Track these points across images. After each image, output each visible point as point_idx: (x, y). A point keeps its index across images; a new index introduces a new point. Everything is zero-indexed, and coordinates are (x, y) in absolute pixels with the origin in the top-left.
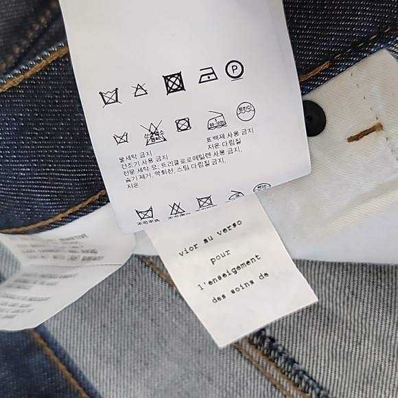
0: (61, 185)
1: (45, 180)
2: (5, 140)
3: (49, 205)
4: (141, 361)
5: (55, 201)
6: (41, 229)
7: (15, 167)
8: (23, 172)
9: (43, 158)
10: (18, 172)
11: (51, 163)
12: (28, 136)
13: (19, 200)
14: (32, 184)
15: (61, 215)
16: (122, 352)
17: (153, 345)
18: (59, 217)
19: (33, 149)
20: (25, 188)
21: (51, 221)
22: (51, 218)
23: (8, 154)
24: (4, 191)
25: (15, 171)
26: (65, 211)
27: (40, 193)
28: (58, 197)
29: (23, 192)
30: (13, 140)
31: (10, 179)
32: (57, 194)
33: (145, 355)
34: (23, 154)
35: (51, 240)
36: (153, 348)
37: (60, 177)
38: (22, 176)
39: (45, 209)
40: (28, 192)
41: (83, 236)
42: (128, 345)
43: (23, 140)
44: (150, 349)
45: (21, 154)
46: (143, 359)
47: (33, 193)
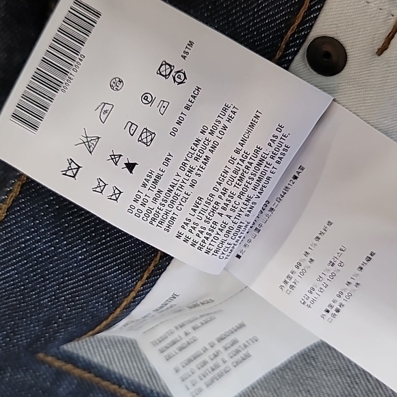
0: (123, 251)
1: (106, 254)
2: (49, 231)
3: (122, 278)
4: (300, 391)
5: (127, 270)
6: (129, 309)
7: (71, 254)
8: (81, 255)
9: (93, 232)
10: (75, 257)
11: (103, 233)
12: (69, 216)
13: (91, 286)
14: (95, 264)
15: (140, 283)
16: (277, 392)
17: (304, 369)
18: (139, 286)
19: (79, 228)
20: (90, 271)
21: (133, 294)
22: (131, 291)
23: (57, 243)
24: (73, 284)
25: (73, 258)
26: (142, 277)
27: (108, 269)
28: (127, 265)
29: (91, 276)
30: (56, 227)
31: (71, 269)
32: (124, 262)
33: (301, 384)
34: (72, 236)
35: (146, 316)
36: (305, 371)
37: (118, 243)
38: (81, 260)
39: (120, 284)
40: (96, 274)
41: (174, 296)
42: (279, 382)
43: (65, 222)
44: (302, 374)
45: (70, 238)
46: (301, 389)
47: (101, 272)
